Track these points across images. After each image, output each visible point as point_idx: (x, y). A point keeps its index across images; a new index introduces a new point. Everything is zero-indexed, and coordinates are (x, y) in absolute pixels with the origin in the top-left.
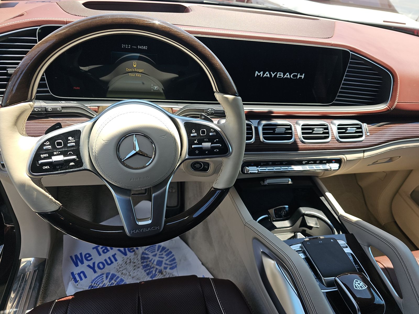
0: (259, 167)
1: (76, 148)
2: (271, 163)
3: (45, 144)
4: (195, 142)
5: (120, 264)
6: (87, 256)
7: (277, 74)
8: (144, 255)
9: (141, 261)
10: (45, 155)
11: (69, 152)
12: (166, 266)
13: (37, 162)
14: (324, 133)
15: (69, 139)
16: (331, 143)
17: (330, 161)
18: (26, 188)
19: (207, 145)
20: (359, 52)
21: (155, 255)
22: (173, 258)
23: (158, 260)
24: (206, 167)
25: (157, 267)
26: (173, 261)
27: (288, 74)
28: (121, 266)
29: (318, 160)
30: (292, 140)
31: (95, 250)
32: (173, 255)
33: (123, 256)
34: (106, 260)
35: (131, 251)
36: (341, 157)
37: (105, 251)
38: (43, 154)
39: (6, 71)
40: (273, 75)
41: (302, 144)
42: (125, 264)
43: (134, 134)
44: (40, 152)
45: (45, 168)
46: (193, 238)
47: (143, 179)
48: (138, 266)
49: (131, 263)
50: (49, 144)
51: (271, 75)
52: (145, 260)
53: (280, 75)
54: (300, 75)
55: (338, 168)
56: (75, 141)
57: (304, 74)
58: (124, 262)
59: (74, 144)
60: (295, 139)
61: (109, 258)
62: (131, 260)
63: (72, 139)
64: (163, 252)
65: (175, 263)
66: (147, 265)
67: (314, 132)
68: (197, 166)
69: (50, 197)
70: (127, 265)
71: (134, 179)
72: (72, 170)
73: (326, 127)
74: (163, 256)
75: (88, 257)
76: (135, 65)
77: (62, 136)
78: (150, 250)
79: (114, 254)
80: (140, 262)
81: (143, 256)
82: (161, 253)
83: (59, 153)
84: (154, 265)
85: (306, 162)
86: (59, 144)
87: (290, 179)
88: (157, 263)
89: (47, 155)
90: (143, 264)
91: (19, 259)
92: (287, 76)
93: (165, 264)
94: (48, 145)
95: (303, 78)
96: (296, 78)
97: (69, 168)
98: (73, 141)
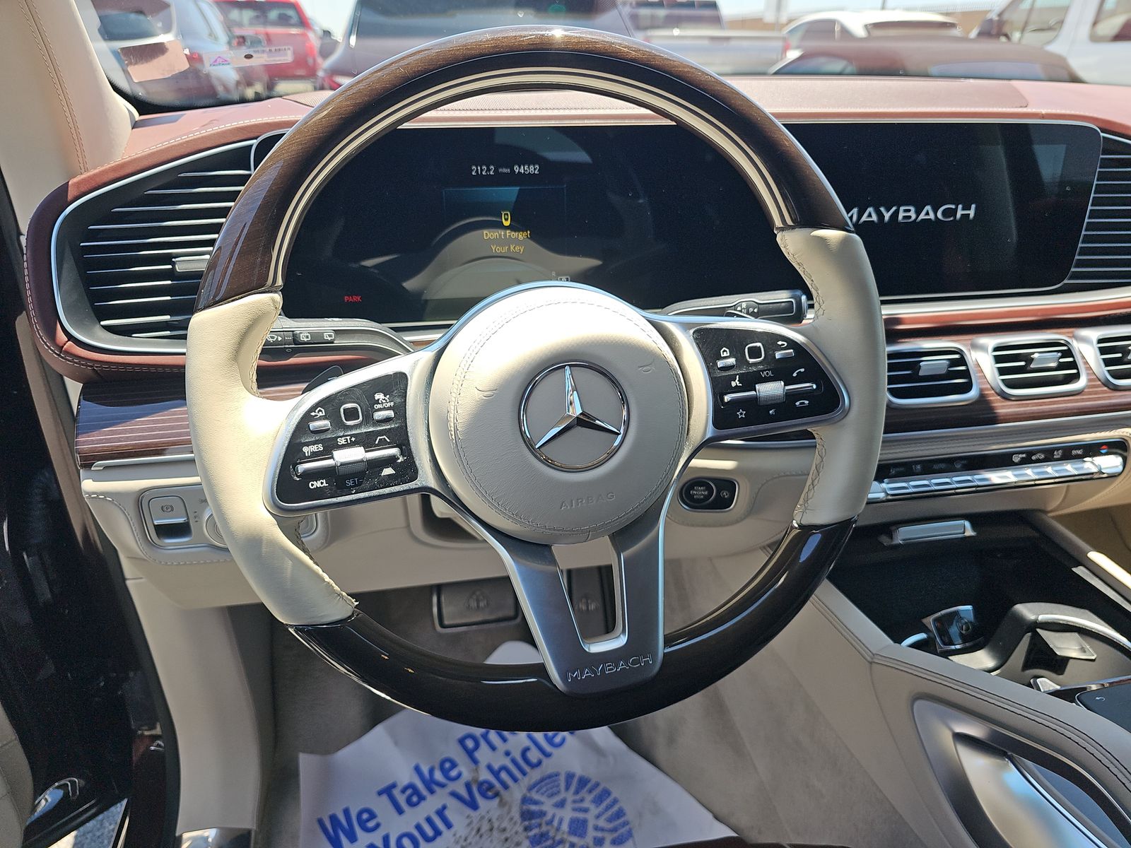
0: (885, 480)
1: (396, 426)
2: (919, 467)
3: (313, 414)
4: (733, 384)
5: (460, 837)
6: (365, 816)
7: (897, 212)
8: (530, 804)
9: (523, 824)
10: (314, 448)
11: (379, 438)
12: (599, 834)
13: (294, 468)
14: (1061, 366)
15: (376, 399)
16: (1090, 393)
17: (1092, 450)
18: (264, 550)
19: (771, 389)
20: (1123, 131)
21: (561, 804)
22: (615, 808)
23: (571, 819)
24: (725, 494)
25: (574, 839)
26: (618, 818)
27: (928, 208)
28: (464, 844)
29: (1058, 449)
30: (973, 394)
31: (385, 798)
32: (615, 801)
33: (469, 811)
34: (418, 827)
35: (490, 794)
36: (1125, 434)
37: (415, 799)
38: (308, 444)
39: (170, 267)
40: (887, 216)
41: (1003, 402)
42: (478, 836)
43: (566, 365)
44: (300, 438)
45: (315, 486)
46: (671, 740)
47: (597, 501)
48: (516, 839)
49: (495, 833)
50: (324, 414)
51: (881, 216)
52: (533, 821)
53: (907, 213)
54: (963, 209)
55: (1121, 468)
56: (392, 404)
57: (973, 206)
58: (472, 829)
59: (391, 413)
60: (981, 390)
61: (429, 820)
62: (492, 823)
63: (384, 398)
64: (584, 793)
65: (626, 823)
66: (544, 836)
67: (1032, 366)
68: (699, 492)
69: (326, 580)
70: (484, 838)
71: (572, 501)
72: (387, 490)
73: (1065, 348)
74: (586, 804)
75: (368, 820)
76: (506, 220)
77: (358, 392)
78: (544, 789)
79: (439, 806)
80: (520, 828)
81: (524, 807)
82: (578, 797)
83: (353, 439)
84: (563, 833)
85: (1023, 458)
86: (351, 414)
87: (967, 524)
88: (570, 829)
89: (320, 446)
90: (532, 833)
91: (177, 834)
92: (927, 214)
93: (596, 828)
94: (321, 418)
95: (972, 216)
96: (952, 219)
97: (379, 483)
98: (388, 405)
